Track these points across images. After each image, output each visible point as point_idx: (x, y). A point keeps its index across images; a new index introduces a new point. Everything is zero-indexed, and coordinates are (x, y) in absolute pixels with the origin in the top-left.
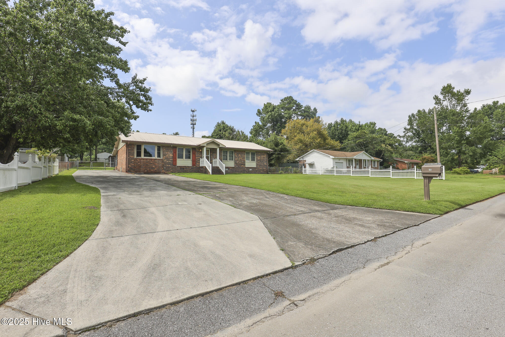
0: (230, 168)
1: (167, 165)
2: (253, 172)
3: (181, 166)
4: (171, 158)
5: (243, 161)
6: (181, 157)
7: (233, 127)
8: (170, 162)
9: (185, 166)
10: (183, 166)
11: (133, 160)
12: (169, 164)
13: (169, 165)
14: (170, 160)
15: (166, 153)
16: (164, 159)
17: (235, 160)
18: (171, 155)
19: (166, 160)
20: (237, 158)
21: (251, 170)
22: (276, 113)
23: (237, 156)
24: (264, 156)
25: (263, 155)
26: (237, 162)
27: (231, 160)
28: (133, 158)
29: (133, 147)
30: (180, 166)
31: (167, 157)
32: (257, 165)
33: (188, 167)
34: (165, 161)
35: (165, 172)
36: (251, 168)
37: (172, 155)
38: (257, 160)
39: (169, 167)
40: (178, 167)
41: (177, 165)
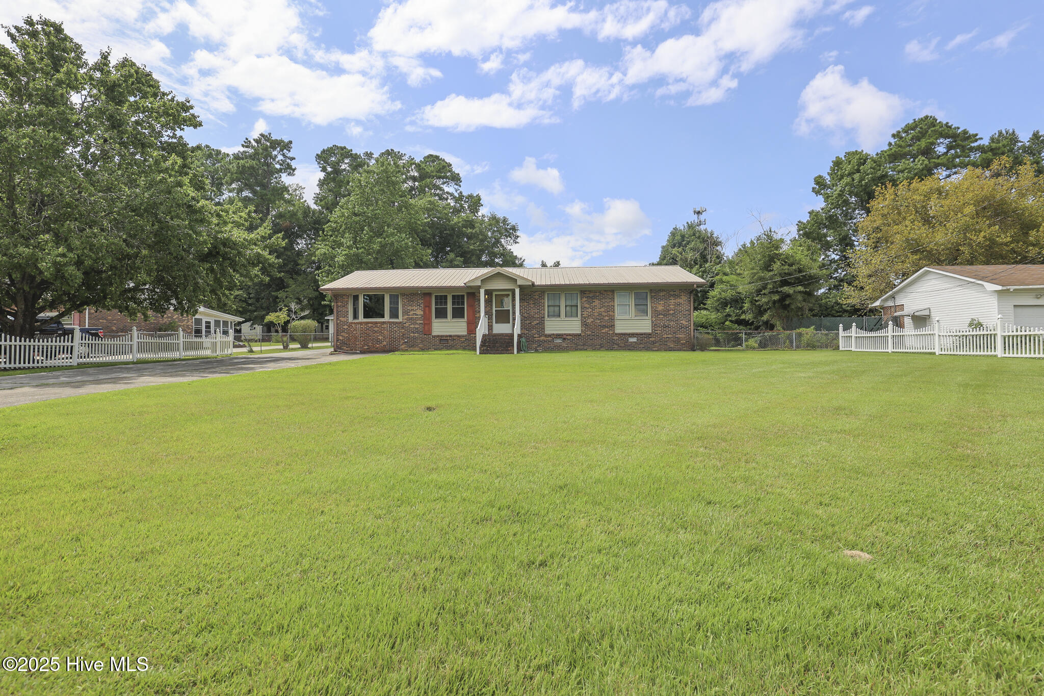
0: (569, 337)
1: (412, 335)
2: (642, 346)
3: (442, 336)
4: (419, 319)
5: (607, 318)
6: (441, 314)
7: (712, 234)
8: (417, 326)
9: (450, 336)
10: (447, 336)
11: (346, 327)
12: (416, 331)
13: (416, 335)
14: (418, 322)
15: (410, 308)
16: (406, 321)
17: (582, 315)
18: (420, 312)
19: (410, 323)
20: (590, 310)
21: (634, 340)
22: (868, 175)
23: (587, 306)
24: (678, 300)
25: (676, 296)
26: (589, 321)
27: (572, 316)
28: (346, 323)
29: (346, 300)
30: (438, 336)
31: (411, 316)
32: (654, 325)
33: (458, 336)
34: (407, 324)
35: (407, 348)
36: (633, 335)
37: (422, 313)
38: (656, 313)
39: (415, 338)
40: (434, 337)
41: (434, 334)
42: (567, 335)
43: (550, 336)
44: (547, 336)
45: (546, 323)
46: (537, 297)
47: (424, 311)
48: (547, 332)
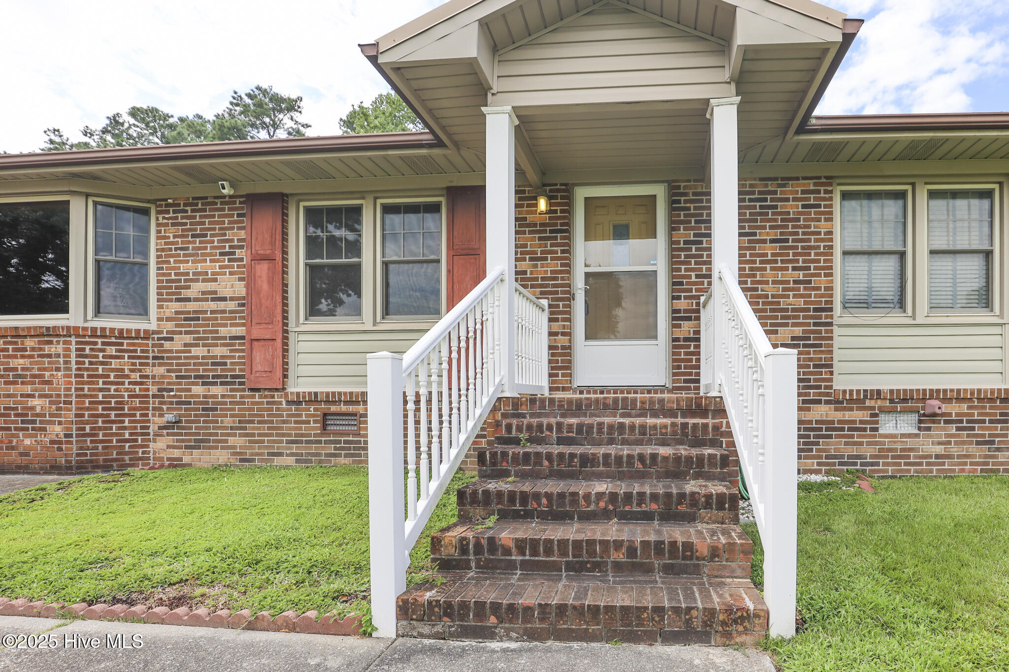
0: (950, 408)
1: (198, 390)
3: (333, 399)
4: (228, 318)
8: (219, 351)
12: (212, 371)
13: (218, 390)
14: (223, 331)
15: (188, 267)
16: (170, 326)
18: (232, 287)
19: (188, 339)
27: (961, 304)
30: (314, 399)
31: (191, 306)
35: (176, 453)
37: (240, 289)
39: (209, 408)
40: (298, 400)
41: (298, 386)
42: (945, 396)
43: (858, 400)
44: (840, 401)
45: (840, 338)
46: (793, 208)
47: (250, 280)
48: (840, 383)
